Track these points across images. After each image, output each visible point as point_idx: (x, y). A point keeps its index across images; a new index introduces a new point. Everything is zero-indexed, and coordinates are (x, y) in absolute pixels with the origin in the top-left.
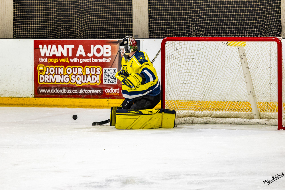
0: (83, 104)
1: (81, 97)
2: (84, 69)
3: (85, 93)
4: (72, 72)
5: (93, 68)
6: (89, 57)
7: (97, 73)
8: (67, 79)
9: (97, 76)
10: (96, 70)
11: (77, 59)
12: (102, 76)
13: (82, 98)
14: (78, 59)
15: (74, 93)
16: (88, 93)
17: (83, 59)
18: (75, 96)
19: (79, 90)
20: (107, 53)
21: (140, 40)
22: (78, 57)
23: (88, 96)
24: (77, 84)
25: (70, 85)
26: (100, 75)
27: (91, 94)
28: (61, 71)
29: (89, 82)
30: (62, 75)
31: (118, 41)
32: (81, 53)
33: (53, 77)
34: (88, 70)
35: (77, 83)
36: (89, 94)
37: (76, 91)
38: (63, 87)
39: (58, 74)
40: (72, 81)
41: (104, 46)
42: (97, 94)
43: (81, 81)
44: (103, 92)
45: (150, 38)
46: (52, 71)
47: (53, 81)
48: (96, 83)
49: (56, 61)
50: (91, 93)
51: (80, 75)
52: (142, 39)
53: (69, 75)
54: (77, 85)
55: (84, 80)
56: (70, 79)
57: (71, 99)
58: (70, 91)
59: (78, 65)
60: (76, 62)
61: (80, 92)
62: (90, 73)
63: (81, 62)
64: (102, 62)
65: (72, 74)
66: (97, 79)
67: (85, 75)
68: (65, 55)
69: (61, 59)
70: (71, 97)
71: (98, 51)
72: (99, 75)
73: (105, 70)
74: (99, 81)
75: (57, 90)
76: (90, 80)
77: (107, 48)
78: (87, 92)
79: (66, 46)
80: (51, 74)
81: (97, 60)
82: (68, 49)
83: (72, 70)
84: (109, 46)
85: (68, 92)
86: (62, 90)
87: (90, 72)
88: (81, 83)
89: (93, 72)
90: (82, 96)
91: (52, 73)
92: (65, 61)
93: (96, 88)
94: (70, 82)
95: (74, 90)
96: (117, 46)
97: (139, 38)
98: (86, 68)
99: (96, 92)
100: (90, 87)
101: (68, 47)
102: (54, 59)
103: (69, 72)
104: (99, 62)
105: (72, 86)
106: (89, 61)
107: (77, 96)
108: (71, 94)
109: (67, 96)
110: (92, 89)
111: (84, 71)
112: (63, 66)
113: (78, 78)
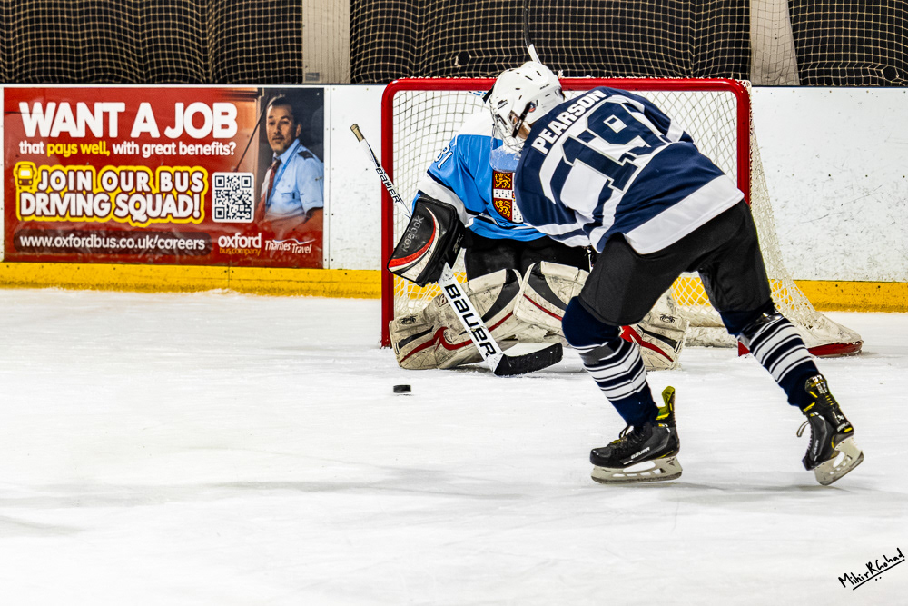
0: (151, 282)
1: (144, 261)
2: (154, 177)
3: (157, 248)
4: (119, 184)
5: (182, 173)
6: (169, 141)
7: (194, 188)
8: (103, 205)
9: (193, 198)
10: (190, 178)
11: (134, 145)
12: (208, 197)
13: (149, 263)
14: (137, 146)
15: (124, 247)
16: (168, 248)
17: (153, 146)
18: (126, 256)
19: (139, 240)
20: (225, 127)
21: (323, 89)
22: (136, 141)
23: (169, 258)
24: (134, 222)
25: (113, 225)
26: (203, 194)
27: (176, 252)
28: (84, 181)
29: (170, 216)
30: (88, 192)
31: (256, 90)
32: (145, 128)
33: (62, 200)
34: (166, 179)
35: (134, 219)
36: (171, 250)
37: (129, 243)
38: (91, 231)
39: (75, 191)
40: (118, 212)
41: (216, 105)
42: (192, 250)
43: (146, 213)
44: (210, 244)
45: (355, 80)
46: (58, 180)
47: (62, 213)
48: (191, 219)
49: (69, 151)
50: (174, 247)
51: (144, 193)
52: (331, 84)
53: (110, 194)
54: (133, 225)
55: (154, 208)
56: (114, 206)
57: (115, 266)
58: (112, 243)
59: (135, 165)
60: (130, 153)
61: (142, 244)
62: (174, 187)
63: (147, 155)
64: (209, 154)
65: (119, 190)
66: (196, 205)
67: (157, 194)
68: (98, 133)
69: (86, 146)
70: (115, 261)
71: (198, 120)
72: (199, 193)
73: (218, 178)
74: (199, 210)
75: (74, 237)
76: (173, 209)
77: (224, 114)
78: (162, 244)
79: (100, 107)
80: (55, 191)
81: (193, 149)
82: (106, 115)
83: (119, 178)
84: (230, 108)
85: (107, 246)
86: (88, 239)
87: (174, 183)
88: (145, 218)
89: (182, 184)
90: (148, 256)
91: (57, 187)
92: (97, 153)
93: (189, 233)
94: (111, 215)
95: (124, 240)
96: (254, 106)
97: (320, 82)
98: (161, 172)
99: (190, 244)
100: (174, 230)
101: (106, 110)
102: (65, 145)
103: (110, 184)
104: (201, 154)
105: (117, 226)
106: (169, 153)
107: (133, 257)
108: (115, 251)
109: (102, 256)
110: (178, 235)
111: (155, 180)
112: (92, 168)
113: (137, 201)
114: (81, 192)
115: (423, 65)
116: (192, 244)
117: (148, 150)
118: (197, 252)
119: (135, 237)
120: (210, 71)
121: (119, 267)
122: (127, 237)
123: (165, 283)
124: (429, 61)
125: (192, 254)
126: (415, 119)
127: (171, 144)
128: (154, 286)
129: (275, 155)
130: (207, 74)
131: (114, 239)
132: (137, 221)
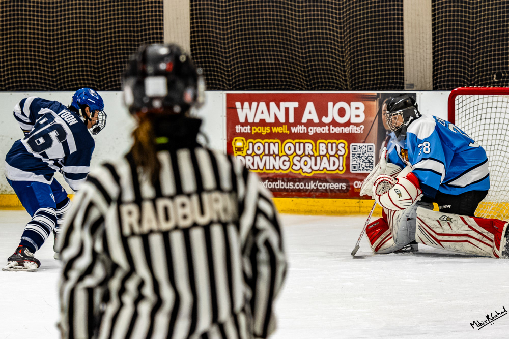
0: (313, 209)
1: (310, 196)
2: (316, 146)
3: (317, 188)
4: (295, 151)
5: (332, 144)
6: (324, 125)
7: (339, 153)
8: (285, 163)
9: (338, 159)
10: (337, 147)
11: (303, 127)
12: (348, 158)
13: (313, 197)
14: (305, 128)
15: (298, 188)
16: (324, 188)
17: (315, 128)
18: (299, 193)
19: (307, 184)
20: (357, 116)
21: (416, 94)
22: (305, 125)
23: (325, 194)
24: (304, 173)
25: (291, 174)
26: (345, 156)
27: (328, 191)
28: (274, 149)
29: (325, 170)
30: (277, 155)
31: (376, 94)
32: (310, 117)
33: (261, 160)
34: (322, 147)
35: (304, 171)
36: (326, 190)
37: (300, 186)
38: (278, 178)
39: (269, 155)
40: (294, 167)
41: (352, 103)
42: (339, 190)
43: (311, 168)
44: (349, 186)
45: (435, 89)
46: (259, 148)
47: (261, 167)
48: (337, 171)
49: (265, 131)
50: (328, 188)
51: (310, 156)
52: (420, 91)
53: (289, 156)
54: (304, 175)
55: (316, 165)
56: (292, 164)
57: (293, 199)
58: (290, 185)
59: (304, 139)
60: (301, 132)
61: (308, 186)
62: (327, 152)
63: (311, 133)
64: (348, 132)
65: (295, 154)
66: (340, 163)
67: (317, 156)
68: (282, 120)
69: (275, 128)
70: (292, 196)
71: (342, 112)
72: (342, 156)
73: (353, 147)
74: (342, 166)
75: (268, 182)
76: (327, 165)
77: (357, 108)
78: (320, 186)
79: (283, 105)
80: (257, 155)
81: (339, 130)
82: (287, 110)
83: (295, 147)
84: (361, 105)
85: (288, 187)
86: (277, 183)
87: (327, 150)
88: (310, 171)
89: (332, 150)
90: (312, 193)
91: (258, 153)
92: (281, 132)
93: (337, 179)
94: (290, 169)
95: (298, 183)
96: (375, 104)
97: (415, 89)
98: (320, 143)
99: (337, 186)
100: (327, 178)
101: (287, 106)
102: (263, 128)
103: (290, 150)
104: (344, 132)
105: (294, 175)
106: (324, 132)
107: (303, 194)
108: (292, 190)
109: (285, 193)
110: (330, 181)
111: (316, 148)
112: (278, 141)
113: (306, 161)
114: (272, 155)
115: (475, 79)
116: (338, 186)
117: (312, 131)
118: (341, 191)
119: (305, 182)
120: (348, 83)
121: (295, 200)
122: (300, 182)
123: (322, 209)
124: (478, 77)
125: (338, 192)
126: (468, 112)
127: (325, 126)
128: (316, 211)
129: (387, 133)
130: (346, 85)
131: (292, 183)
132: (305, 172)
